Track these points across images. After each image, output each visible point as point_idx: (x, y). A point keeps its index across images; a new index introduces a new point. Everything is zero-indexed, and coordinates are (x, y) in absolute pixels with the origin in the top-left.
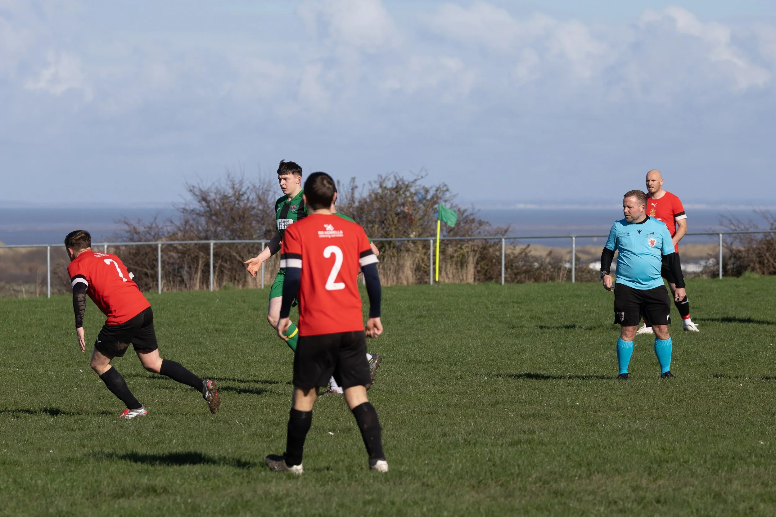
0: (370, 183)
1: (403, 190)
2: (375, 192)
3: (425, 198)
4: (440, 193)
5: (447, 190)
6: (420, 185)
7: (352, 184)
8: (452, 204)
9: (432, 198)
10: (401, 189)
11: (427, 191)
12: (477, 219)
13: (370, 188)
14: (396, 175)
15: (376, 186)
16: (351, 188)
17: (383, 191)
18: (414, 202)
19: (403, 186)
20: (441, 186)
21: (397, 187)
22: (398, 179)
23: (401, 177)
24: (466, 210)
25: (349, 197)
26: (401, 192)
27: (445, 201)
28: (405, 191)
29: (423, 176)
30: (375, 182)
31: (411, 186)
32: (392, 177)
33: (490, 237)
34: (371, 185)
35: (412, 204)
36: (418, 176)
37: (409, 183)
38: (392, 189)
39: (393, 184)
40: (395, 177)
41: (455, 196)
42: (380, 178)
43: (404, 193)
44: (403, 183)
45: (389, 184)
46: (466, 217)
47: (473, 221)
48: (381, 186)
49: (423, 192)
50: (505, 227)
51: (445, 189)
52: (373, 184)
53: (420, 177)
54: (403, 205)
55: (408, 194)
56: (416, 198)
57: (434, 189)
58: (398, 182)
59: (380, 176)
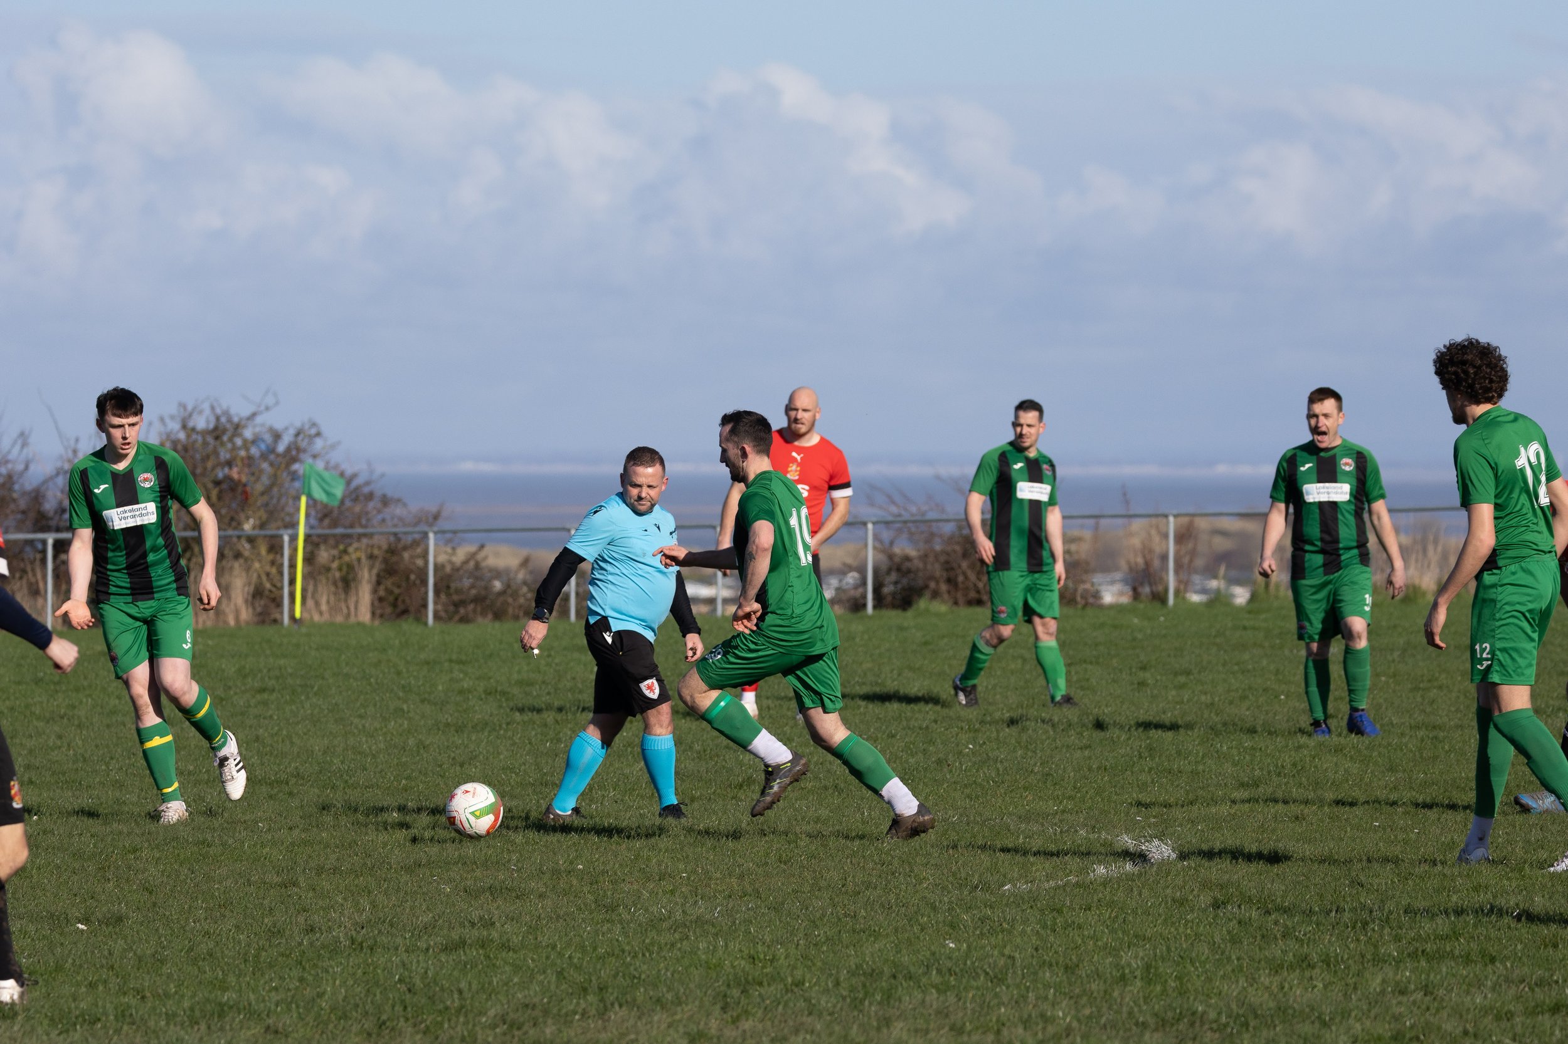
0: (162, 420)
1: (229, 434)
2: (173, 437)
3: (272, 450)
4: (303, 440)
5: (318, 434)
6: (262, 425)
8: (328, 463)
9: (288, 450)
10: (224, 431)
11: (277, 436)
12: (378, 493)
13: (162, 429)
14: (215, 404)
15: (174, 426)
17: (188, 436)
18: (250, 458)
19: (228, 426)
21: (216, 428)
22: (219, 411)
23: (225, 407)
24: (355, 476)
26: (225, 438)
27: (315, 457)
28: (233, 436)
29: (270, 405)
30: (172, 417)
31: (245, 427)
32: (206, 407)
33: (404, 530)
34: (164, 425)
35: (246, 462)
36: (259, 406)
37: (241, 419)
38: (205, 433)
39: (208, 422)
40: (213, 408)
41: (333, 447)
42: (182, 410)
43: (231, 440)
44: (230, 420)
45: (201, 422)
46: (357, 488)
47: (370, 496)
48: (184, 427)
49: (268, 438)
50: (434, 509)
51: (313, 431)
52: (168, 421)
53: (262, 408)
54: (229, 464)
55: (239, 442)
56: (254, 451)
57: (292, 431)
58: (218, 419)
59: (183, 406)
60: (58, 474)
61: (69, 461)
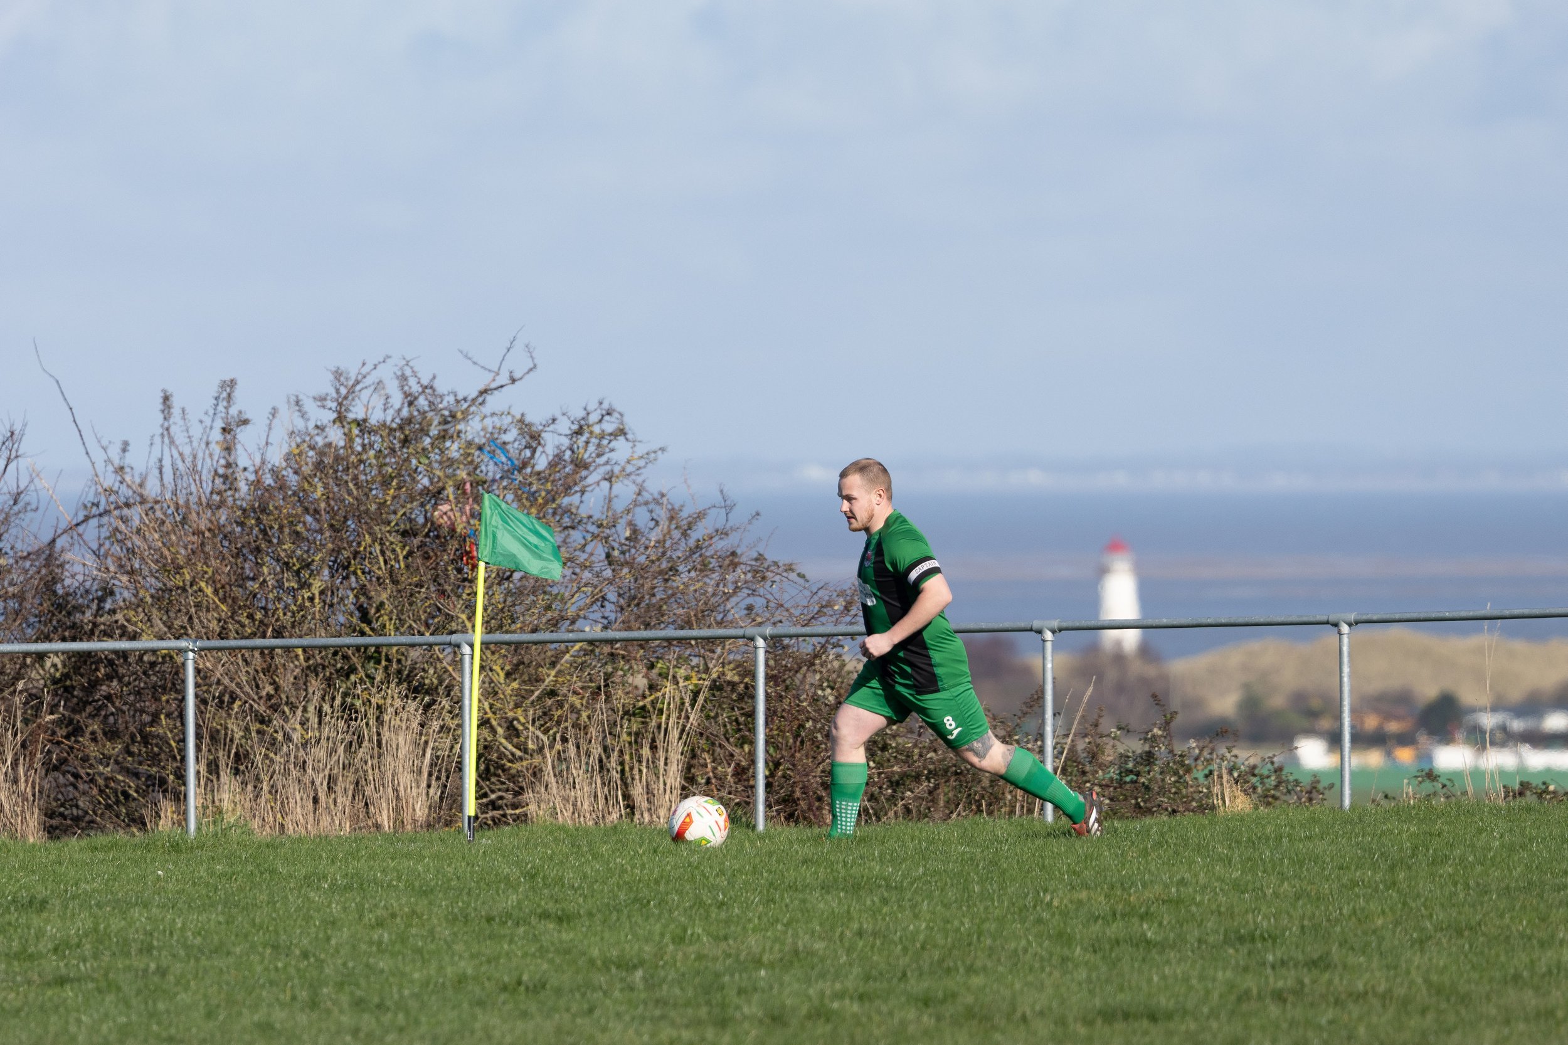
0: (299, 405)
1: (434, 432)
2: (320, 441)
3: (525, 466)
4: (587, 443)
5: (621, 432)
6: (504, 413)
7: (221, 408)
8: (641, 490)
9: (556, 462)
10: (425, 426)
11: (533, 438)
12: (747, 555)
13: (300, 424)
14: (408, 372)
16: (219, 424)
17: (348, 437)
19: (432, 415)
20: (594, 418)
21: (407, 421)
22: (416, 389)
23: (426, 380)
24: (700, 516)
25: (211, 461)
26: (426, 442)
27: (609, 478)
28: (443, 436)
29: (517, 375)
30: (321, 399)
31: (466, 418)
32: (387, 374)
33: (793, 630)
34: (304, 415)
35: (469, 487)
37: (458, 402)
38: (384, 431)
39: (390, 407)
40: (403, 378)
41: (649, 458)
42: (336, 384)
43: (438, 444)
44: (435, 406)
45: (377, 408)
46: (703, 543)
47: (732, 560)
48: (340, 419)
49: (514, 441)
51: (609, 426)
52: (310, 406)
53: (503, 379)
54: (433, 494)
55: (454, 449)
56: (486, 467)
57: (565, 426)
58: (411, 401)
59: (338, 374)
60: (87, 519)
61: (109, 491)
